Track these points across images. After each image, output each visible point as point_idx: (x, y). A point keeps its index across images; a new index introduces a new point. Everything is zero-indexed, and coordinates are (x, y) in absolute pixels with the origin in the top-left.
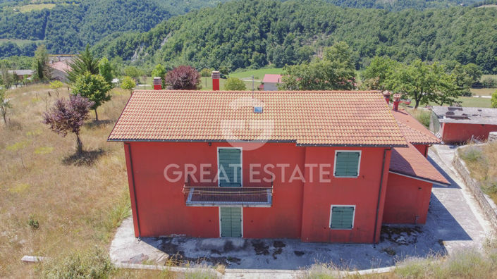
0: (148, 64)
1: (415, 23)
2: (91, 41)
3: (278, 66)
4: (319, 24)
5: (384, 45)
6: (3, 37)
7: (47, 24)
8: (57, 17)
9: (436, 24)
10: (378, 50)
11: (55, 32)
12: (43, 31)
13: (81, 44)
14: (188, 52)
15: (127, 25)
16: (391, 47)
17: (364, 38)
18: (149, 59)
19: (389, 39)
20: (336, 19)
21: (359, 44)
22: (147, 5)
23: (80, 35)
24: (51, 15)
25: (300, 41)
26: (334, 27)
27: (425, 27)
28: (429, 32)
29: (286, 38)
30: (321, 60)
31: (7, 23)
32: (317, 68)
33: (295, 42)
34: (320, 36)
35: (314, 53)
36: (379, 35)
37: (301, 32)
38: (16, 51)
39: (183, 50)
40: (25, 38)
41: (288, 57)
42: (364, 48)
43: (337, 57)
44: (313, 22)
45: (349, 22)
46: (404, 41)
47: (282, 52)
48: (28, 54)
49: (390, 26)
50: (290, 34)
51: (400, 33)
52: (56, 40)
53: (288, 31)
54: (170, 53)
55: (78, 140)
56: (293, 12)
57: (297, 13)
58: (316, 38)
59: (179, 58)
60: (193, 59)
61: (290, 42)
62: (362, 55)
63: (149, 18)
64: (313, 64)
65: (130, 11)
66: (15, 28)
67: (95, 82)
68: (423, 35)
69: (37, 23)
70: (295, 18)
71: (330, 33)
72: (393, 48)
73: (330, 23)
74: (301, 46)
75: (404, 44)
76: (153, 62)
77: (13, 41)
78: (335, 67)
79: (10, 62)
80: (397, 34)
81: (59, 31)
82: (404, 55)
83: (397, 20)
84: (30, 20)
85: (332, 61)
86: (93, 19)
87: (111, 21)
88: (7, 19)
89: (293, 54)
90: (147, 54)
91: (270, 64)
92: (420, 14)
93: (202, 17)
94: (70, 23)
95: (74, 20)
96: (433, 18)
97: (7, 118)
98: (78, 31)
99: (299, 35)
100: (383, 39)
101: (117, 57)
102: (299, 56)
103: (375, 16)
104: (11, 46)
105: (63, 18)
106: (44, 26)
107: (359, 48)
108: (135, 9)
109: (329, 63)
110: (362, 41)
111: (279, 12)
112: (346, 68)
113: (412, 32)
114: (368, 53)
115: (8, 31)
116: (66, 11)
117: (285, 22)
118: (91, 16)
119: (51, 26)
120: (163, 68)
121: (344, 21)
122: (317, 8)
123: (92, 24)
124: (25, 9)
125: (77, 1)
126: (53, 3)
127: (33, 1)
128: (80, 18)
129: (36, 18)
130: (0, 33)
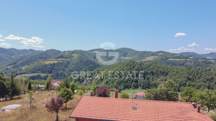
0: (89, 85)
1: (203, 73)
2: (69, 75)
3: (143, 88)
4: (161, 72)
5: (190, 82)
6: (37, 73)
7: (54, 68)
8: (58, 66)
9: (213, 74)
10: (188, 83)
11: (56, 71)
12: (52, 71)
13: (65, 76)
14: (106, 81)
15: (83, 69)
16: (193, 83)
17: (181, 78)
18: (90, 83)
19: (192, 79)
20: (168, 70)
21: (179, 81)
22: (91, 62)
23: (65, 73)
24: (55, 65)
25: (153, 78)
26: (167, 74)
27: (208, 75)
28: (210, 77)
29: (146, 77)
30: (162, 87)
31: (39, 67)
32: (161, 90)
33: (150, 79)
34: (161, 77)
35: (159, 84)
36: (187, 78)
37: (153, 75)
38: (40, 78)
39: (104, 80)
40: (45, 73)
41: (147, 85)
42: (181, 82)
43: (169, 86)
44: (158, 71)
45: (174, 72)
46: (199, 80)
47: (145, 83)
48: (44, 79)
49: (192, 74)
50: (148, 76)
51: (197, 77)
52: (56, 74)
53: (147, 74)
54: (99, 81)
55: (57, 116)
56: (149, 67)
57: (151, 67)
58: (159, 77)
59: (102, 83)
60: (108, 84)
61: (148, 79)
62: (180, 85)
63: (91, 67)
64: (159, 89)
65: (85, 65)
66: (42, 69)
67: (68, 91)
68: (207, 78)
69: (50, 68)
70: (150, 69)
71: (165, 76)
72: (194, 83)
73: (165, 72)
74: (153, 80)
75: (199, 82)
76: (91, 84)
77: (40, 74)
78: (168, 90)
79: (37, 82)
80: (196, 77)
81: (58, 71)
82: (199, 86)
83: (195, 71)
84: (48, 66)
85: (167, 88)
86: (71, 67)
87: (77, 68)
88: (40, 66)
89: (149, 84)
90: (89, 81)
91: (140, 88)
92: (205, 69)
93: (112, 67)
94: (62, 68)
95: (63, 67)
96: (211, 71)
97: (32, 104)
98: (64, 71)
99: (152, 76)
100: (189, 79)
101: (78, 82)
102: (152, 85)
103: (185, 69)
104: (39, 76)
105: (59, 66)
106: (52, 69)
107: (179, 82)
108: (87, 64)
109: (165, 88)
110: (180, 80)
111: (144, 67)
112: (173, 91)
113: (202, 77)
114: (183, 85)
115: (39, 70)
116: (61, 64)
117: (146, 70)
118: (70, 66)
119: (55, 69)
120: (95, 87)
121: (171, 71)
122: (159, 66)
123: (70, 69)
124: (47, 63)
125: (66, 60)
126: (57, 61)
127: (50, 60)
128: (66, 66)
129: (50, 66)
130: (36, 71)
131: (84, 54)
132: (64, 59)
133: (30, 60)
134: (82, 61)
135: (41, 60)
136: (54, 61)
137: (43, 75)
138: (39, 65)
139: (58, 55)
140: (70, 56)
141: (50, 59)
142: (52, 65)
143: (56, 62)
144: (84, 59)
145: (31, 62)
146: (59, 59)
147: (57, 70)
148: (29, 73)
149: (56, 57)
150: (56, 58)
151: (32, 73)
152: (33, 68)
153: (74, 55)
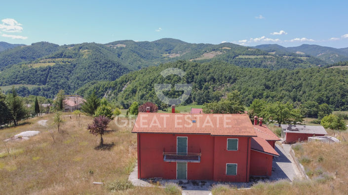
0: (113, 101)
1: (288, 77)
2: (76, 86)
3: (199, 104)
4: (226, 77)
5: (269, 91)
6: (20, 83)
7: (49, 75)
8: (56, 71)
9: (302, 78)
10: (265, 94)
11: (53, 80)
12: (46, 79)
13: (70, 88)
14: (140, 94)
15: (100, 76)
16: (273, 93)
17: (255, 86)
18: (114, 98)
19: (272, 88)
20: (237, 75)
21: (252, 90)
22: (114, 64)
23: (69, 82)
24: (52, 70)
25: (214, 88)
26: (235, 80)
27: (295, 80)
28: (298, 83)
29: (204, 86)
30: (225, 101)
31: (23, 74)
32: (222, 104)
33: (210, 88)
34: (226, 85)
35: (222, 96)
36: (265, 85)
37: (214, 82)
38: (27, 92)
39: (137, 93)
40: (34, 84)
41: (205, 98)
42: (256, 93)
44: (221, 76)
45: (245, 76)
46: (281, 89)
47: (202, 94)
48: (34, 94)
49: (272, 79)
50: (207, 83)
51: (279, 84)
52: (54, 85)
53: (205, 81)
54: (129, 95)
56: (208, 69)
57: (211, 70)
58: (224, 86)
59: (135, 98)
60: (143, 98)
61: (207, 88)
62: (254, 97)
63: (114, 72)
64: (220, 103)
65: (103, 68)
68: (293, 85)
69: (42, 75)
70: (210, 73)
71: (232, 83)
72: (274, 93)
73: (233, 77)
74: (214, 91)
75: (281, 91)
76: (117, 100)
77: (26, 86)
80: (277, 84)
81: (56, 80)
82: (282, 98)
83: (276, 75)
84: (38, 72)
86: (79, 72)
87: (90, 74)
88: (24, 72)
89: (209, 96)
90: (113, 95)
91: (194, 103)
92: (291, 72)
93: (150, 72)
94: (63, 74)
95: (66, 73)
96: (299, 74)
98: (68, 80)
99: (213, 84)
100: (267, 87)
102: (213, 98)
103: (262, 73)
104: (24, 89)
105: (59, 72)
106: (47, 77)
107: (252, 92)
108: (106, 67)
109: (229, 101)
110: (254, 89)
111: (200, 69)
113: (286, 83)
114: (258, 96)
115: (23, 80)
116: (62, 67)
117: (203, 76)
118: (78, 70)
119: (51, 77)
121: (242, 76)
122: (224, 67)
123: (78, 75)
124: (36, 66)
125: (69, 61)
126: (54, 62)
127: (41, 61)
128: (70, 72)
129: (42, 71)
130: (18, 81)
131: (100, 49)
132: (66, 60)
133: (3, 61)
134: (97, 62)
135: (23, 61)
136: (49, 62)
137: (30, 87)
138: (22, 71)
139: (54, 54)
140: (76, 54)
141: (41, 59)
142: (46, 70)
143: (52, 65)
144: (101, 58)
145: (6, 65)
146: (57, 59)
147: (55, 78)
148: (6, 85)
149: (51, 55)
150: (52, 58)
151: (10, 84)
152: (12, 76)
153: (83, 52)
